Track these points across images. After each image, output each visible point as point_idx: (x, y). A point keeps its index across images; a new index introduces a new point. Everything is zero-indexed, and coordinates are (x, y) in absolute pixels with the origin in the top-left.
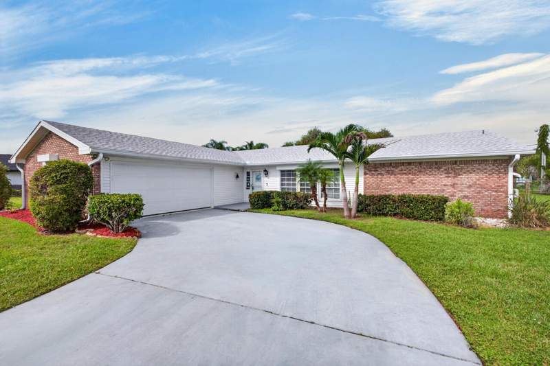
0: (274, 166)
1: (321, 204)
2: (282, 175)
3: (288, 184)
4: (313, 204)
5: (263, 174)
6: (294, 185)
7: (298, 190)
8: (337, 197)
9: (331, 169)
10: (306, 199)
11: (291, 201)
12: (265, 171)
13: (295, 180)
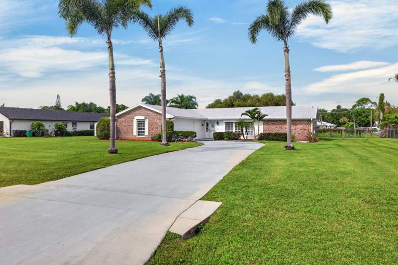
0: (222, 120)
1: (246, 138)
2: (226, 125)
3: (229, 129)
4: (242, 138)
5: (216, 124)
6: (232, 129)
7: (234, 132)
8: (252, 135)
9: (249, 122)
10: (239, 135)
11: (232, 136)
12: (217, 122)
13: (232, 127)
